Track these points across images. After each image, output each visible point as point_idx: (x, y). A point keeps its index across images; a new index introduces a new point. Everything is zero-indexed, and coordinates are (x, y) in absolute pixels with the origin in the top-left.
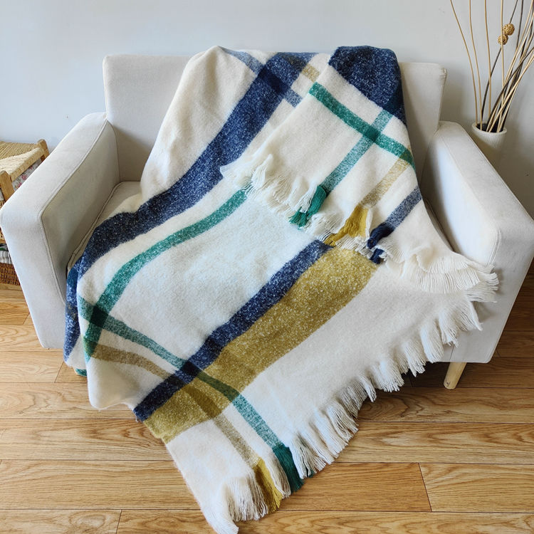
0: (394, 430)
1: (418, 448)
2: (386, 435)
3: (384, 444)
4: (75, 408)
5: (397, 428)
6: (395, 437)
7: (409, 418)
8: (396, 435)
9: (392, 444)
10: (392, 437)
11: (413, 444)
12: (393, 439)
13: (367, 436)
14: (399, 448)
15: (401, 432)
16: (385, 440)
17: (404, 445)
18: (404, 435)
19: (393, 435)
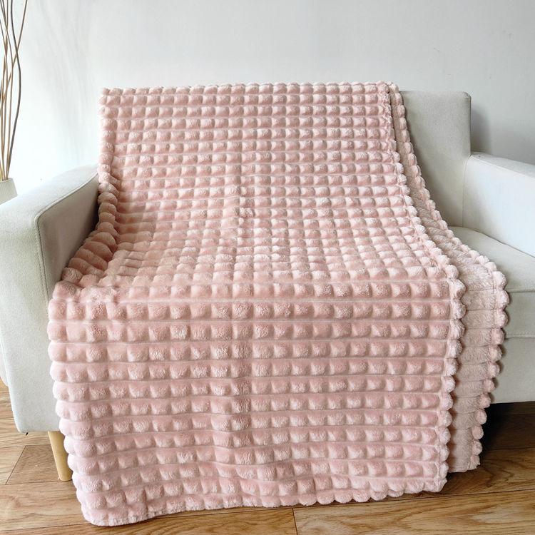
0: (484, 504)
1: (525, 524)
2: (475, 511)
3: (476, 523)
4: (33, 514)
5: (486, 501)
6: (488, 513)
7: (499, 488)
8: (489, 510)
9: (488, 522)
10: (485, 514)
11: (516, 519)
12: (487, 516)
13: (450, 514)
14: (500, 526)
15: (495, 505)
16: (476, 517)
17: (504, 521)
18: (499, 509)
19: (485, 511)
